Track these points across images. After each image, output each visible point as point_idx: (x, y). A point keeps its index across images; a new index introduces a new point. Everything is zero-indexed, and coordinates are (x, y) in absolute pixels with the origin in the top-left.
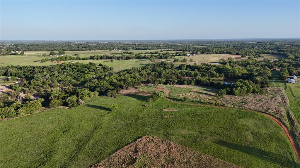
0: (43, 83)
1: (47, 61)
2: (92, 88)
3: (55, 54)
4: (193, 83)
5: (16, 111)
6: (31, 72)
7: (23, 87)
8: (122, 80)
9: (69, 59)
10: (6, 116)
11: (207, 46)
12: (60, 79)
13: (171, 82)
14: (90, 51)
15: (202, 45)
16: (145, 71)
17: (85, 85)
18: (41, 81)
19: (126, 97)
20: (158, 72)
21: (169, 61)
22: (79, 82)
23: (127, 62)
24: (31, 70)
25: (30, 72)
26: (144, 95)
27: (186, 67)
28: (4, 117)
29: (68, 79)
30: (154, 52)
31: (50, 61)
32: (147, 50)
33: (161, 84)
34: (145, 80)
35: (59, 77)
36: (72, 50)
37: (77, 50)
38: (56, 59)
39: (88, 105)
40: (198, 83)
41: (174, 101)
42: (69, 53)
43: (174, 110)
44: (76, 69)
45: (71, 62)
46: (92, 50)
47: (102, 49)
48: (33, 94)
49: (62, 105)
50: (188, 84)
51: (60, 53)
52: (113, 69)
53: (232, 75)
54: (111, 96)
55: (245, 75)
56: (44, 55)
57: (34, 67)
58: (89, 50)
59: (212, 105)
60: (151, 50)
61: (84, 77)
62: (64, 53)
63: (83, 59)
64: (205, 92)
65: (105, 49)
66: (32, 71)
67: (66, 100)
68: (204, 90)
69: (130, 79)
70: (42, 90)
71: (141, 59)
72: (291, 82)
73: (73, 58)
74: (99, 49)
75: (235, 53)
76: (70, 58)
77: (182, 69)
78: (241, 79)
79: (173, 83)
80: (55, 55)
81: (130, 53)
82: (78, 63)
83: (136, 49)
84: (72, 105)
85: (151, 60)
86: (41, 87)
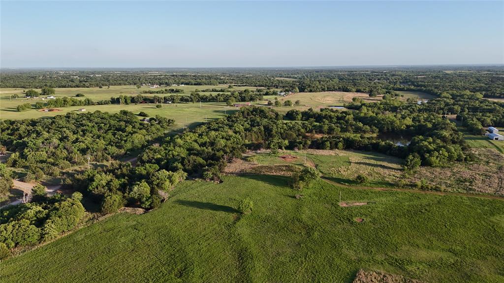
0: (53, 155)
1: (28, 108)
2: (163, 163)
3: (36, 94)
4: (340, 145)
5: (40, 229)
6: (9, 131)
7: (11, 167)
8: (208, 144)
9: (72, 103)
10: (17, 244)
11: (296, 78)
12: (83, 146)
13: (301, 145)
14: (100, 87)
15: (288, 77)
16: (240, 125)
17: (143, 158)
18: (47, 152)
19: (243, 179)
20: (264, 127)
21: (258, 104)
22: (123, 151)
23: (188, 108)
24: (8, 129)
25: (7, 132)
26: (275, 174)
27: (301, 115)
28: (13, 244)
29: (99, 145)
30: (220, 89)
31: (33, 108)
32: (202, 85)
33: (283, 149)
34: (250, 143)
35: (80, 142)
36: (65, 87)
37: (75, 87)
38: (45, 105)
39: (182, 203)
40: (350, 145)
41: (339, 183)
42: (62, 93)
43: (358, 204)
44: (105, 124)
45: (81, 110)
46: (103, 85)
47: (120, 84)
48: (41, 182)
49: (127, 205)
50: (331, 148)
51: (44, 93)
52: (175, 123)
53: (390, 128)
54: (212, 179)
55: (412, 128)
56: (14, 97)
57: (12, 123)
58: (97, 85)
59: (416, 190)
60: (208, 85)
61: (131, 140)
62: (53, 92)
63: (99, 104)
64: (373, 162)
65: (125, 85)
66: (12, 130)
67: (129, 192)
68: (368, 158)
69: (223, 142)
70: (57, 171)
71: (206, 101)
72: (496, 139)
73: (78, 102)
74: (115, 85)
75: (354, 90)
76: (73, 101)
77: (295, 120)
78: (421, 136)
79: (303, 146)
80: (36, 96)
81: (177, 91)
82: (99, 112)
83: (182, 84)
84: (150, 205)
85: (229, 104)
86: (53, 164)
